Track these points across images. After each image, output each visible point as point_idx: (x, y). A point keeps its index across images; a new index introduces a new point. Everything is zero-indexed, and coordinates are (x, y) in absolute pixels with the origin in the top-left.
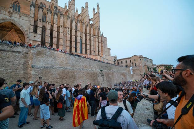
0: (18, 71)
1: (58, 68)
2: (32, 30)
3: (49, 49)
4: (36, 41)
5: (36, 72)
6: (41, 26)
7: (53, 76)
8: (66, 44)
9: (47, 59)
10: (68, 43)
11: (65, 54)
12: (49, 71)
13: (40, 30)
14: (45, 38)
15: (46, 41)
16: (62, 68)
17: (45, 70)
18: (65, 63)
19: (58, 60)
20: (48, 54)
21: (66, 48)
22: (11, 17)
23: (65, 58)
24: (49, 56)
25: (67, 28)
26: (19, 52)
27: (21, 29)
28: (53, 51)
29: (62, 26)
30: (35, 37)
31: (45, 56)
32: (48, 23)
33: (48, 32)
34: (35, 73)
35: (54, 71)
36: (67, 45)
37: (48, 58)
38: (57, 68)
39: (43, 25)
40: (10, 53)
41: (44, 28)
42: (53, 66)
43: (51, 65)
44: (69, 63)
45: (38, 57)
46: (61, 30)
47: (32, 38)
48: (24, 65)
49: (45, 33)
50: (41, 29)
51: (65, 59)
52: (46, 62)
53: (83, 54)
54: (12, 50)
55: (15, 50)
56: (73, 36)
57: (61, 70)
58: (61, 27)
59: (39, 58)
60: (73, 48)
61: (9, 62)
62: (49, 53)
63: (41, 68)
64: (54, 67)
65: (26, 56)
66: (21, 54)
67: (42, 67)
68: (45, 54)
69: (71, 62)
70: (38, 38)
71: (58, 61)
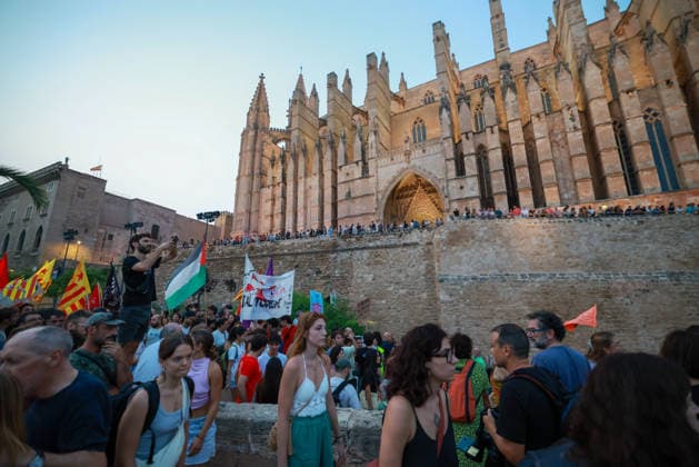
0: (416, 292)
1: (523, 276)
2: (452, 174)
3: (483, 217)
4: (467, 198)
5: (451, 295)
6: (473, 151)
7: (506, 308)
8: (573, 175)
9: (481, 250)
10: (582, 167)
11: (546, 220)
12: (489, 289)
13: (471, 165)
14: (489, 183)
15: (495, 191)
16: (543, 278)
17: (477, 288)
18: (553, 254)
19: (520, 249)
20: (481, 234)
21: (575, 190)
22: (409, 162)
23: (551, 236)
24: (487, 241)
25: (560, 111)
26: (415, 244)
27: (429, 180)
28: (497, 221)
29: (538, 116)
30: (462, 188)
31: (473, 243)
32: (488, 130)
33: (495, 158)
34: (447, 298)
35: (509, 291)
36: (578, 175)
37: (485, 249)
38: (520, 278)
39: (477, 144)
40: (400, 249)
41: (482, 153)
42: (504, 273)
43: (497, 272)
44: (575, 253)
45: (454, 248)
46: (539, 129)
47: (455, 194)
48: (429, 276)
49: (487, 164)
50: (473, 159)
51: (550, 241)
52: (479, 261)
53: (687, 188)
54: (403, 242)
55: (408, 241)
56: (598, 131)
57: (538, 285)
58: (535, 120)
59: (455, 251)
60: (609, 179)
61: (400, 271)
62: (485, 231)
63: (465, 283)
64: (507, 275)
65: (429, 252)
66: (419, 248)
67: (465, 279)
68: (473, 238)
69: (584, 248)
70: (472, 187)
71: (520, 252)
